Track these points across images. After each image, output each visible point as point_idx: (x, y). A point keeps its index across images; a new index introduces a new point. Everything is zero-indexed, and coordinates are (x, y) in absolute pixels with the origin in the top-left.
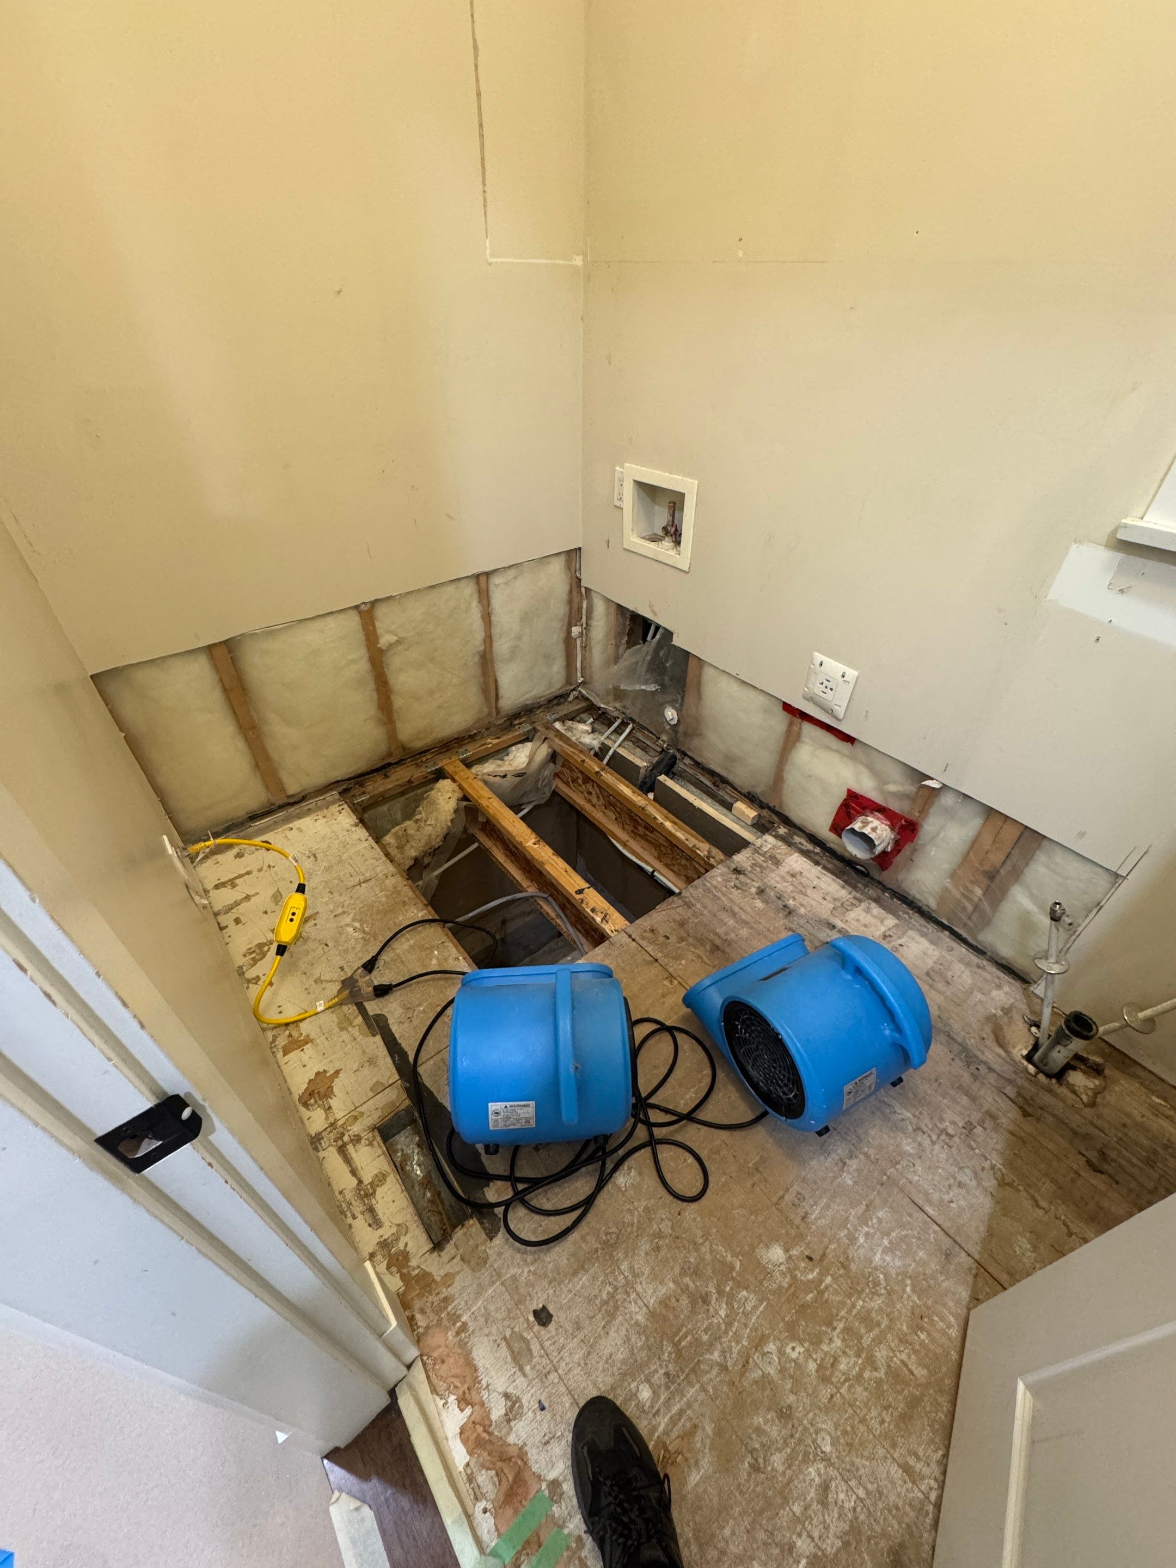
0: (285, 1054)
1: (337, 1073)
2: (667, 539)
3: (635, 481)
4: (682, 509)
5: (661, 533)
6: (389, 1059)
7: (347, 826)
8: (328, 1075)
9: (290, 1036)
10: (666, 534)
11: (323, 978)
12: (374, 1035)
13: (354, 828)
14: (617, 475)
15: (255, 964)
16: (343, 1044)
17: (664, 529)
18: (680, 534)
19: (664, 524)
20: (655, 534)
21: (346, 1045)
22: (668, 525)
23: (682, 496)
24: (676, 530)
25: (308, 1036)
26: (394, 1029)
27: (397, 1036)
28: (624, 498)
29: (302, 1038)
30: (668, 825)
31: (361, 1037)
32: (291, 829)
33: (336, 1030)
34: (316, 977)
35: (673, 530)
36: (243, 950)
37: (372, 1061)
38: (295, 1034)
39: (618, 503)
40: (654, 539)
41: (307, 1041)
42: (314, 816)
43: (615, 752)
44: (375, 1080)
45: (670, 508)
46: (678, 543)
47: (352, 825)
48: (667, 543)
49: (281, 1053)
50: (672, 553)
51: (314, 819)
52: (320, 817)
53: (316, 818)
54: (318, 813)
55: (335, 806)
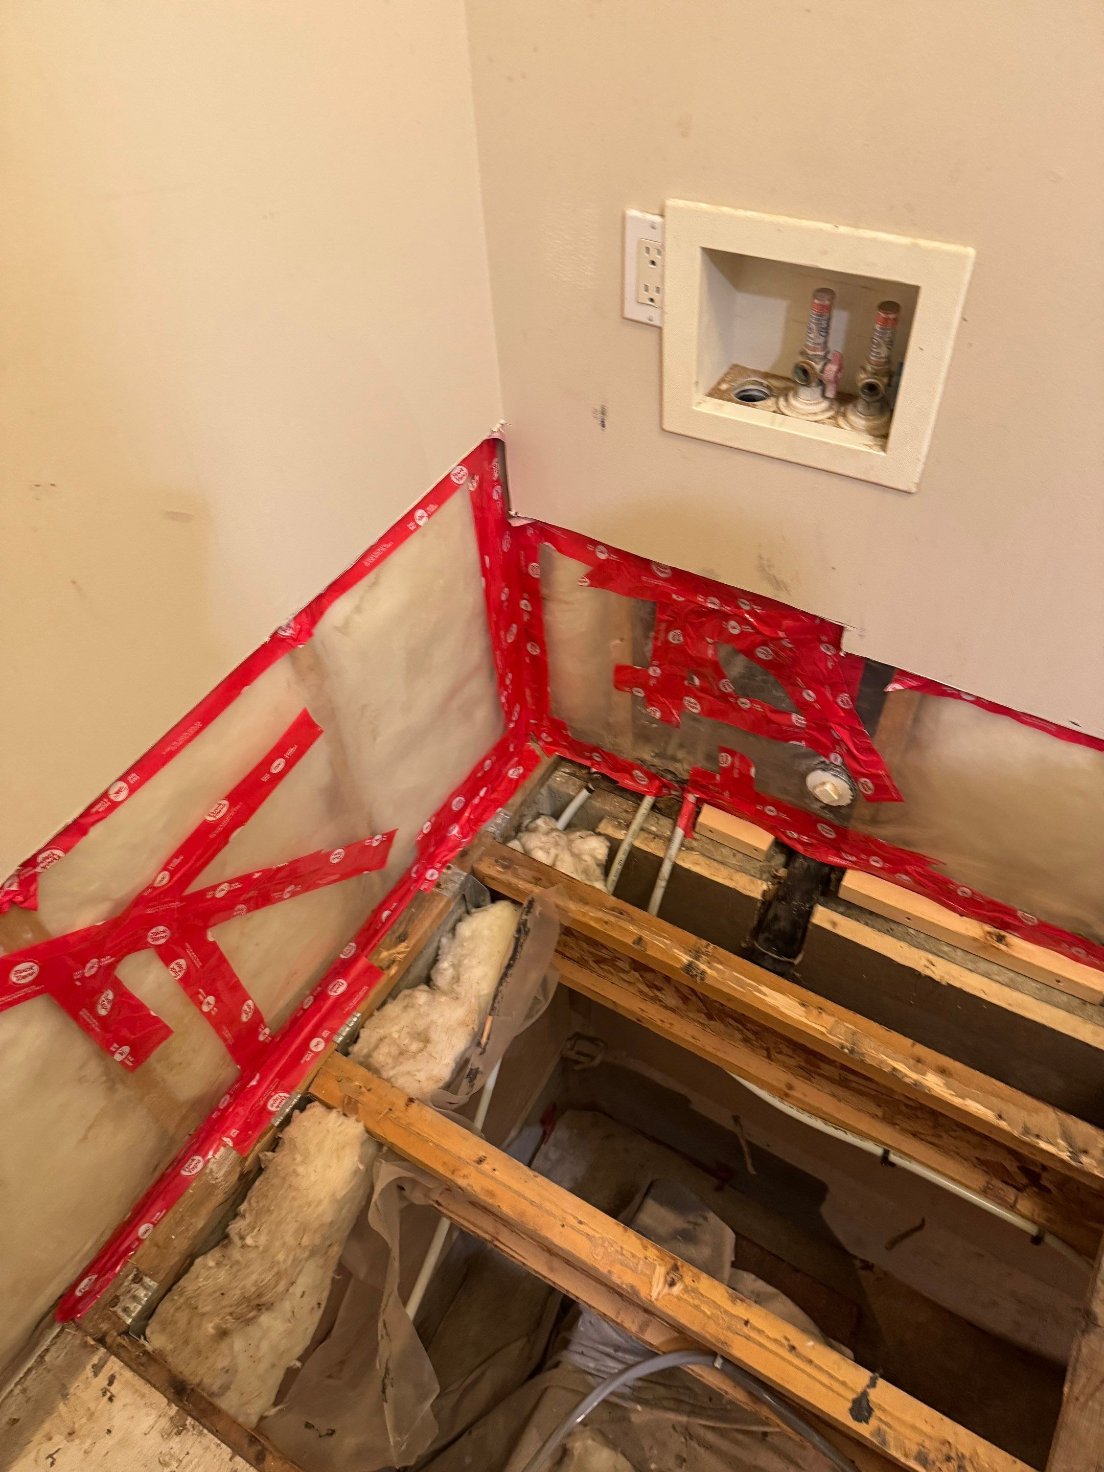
7: (153, 1444)
13: (175, 1443)
14: (641, 236)
23: (902, 296)
28: (673, 303)
30: (933, 1083)
39: (641, 315)
43: (675, 867)
47: (166, 1436)
51: (43, 1455)
52: (59, 1440)
53: (49, 1448)
54: (46, 1427)
55: (82, 1377)
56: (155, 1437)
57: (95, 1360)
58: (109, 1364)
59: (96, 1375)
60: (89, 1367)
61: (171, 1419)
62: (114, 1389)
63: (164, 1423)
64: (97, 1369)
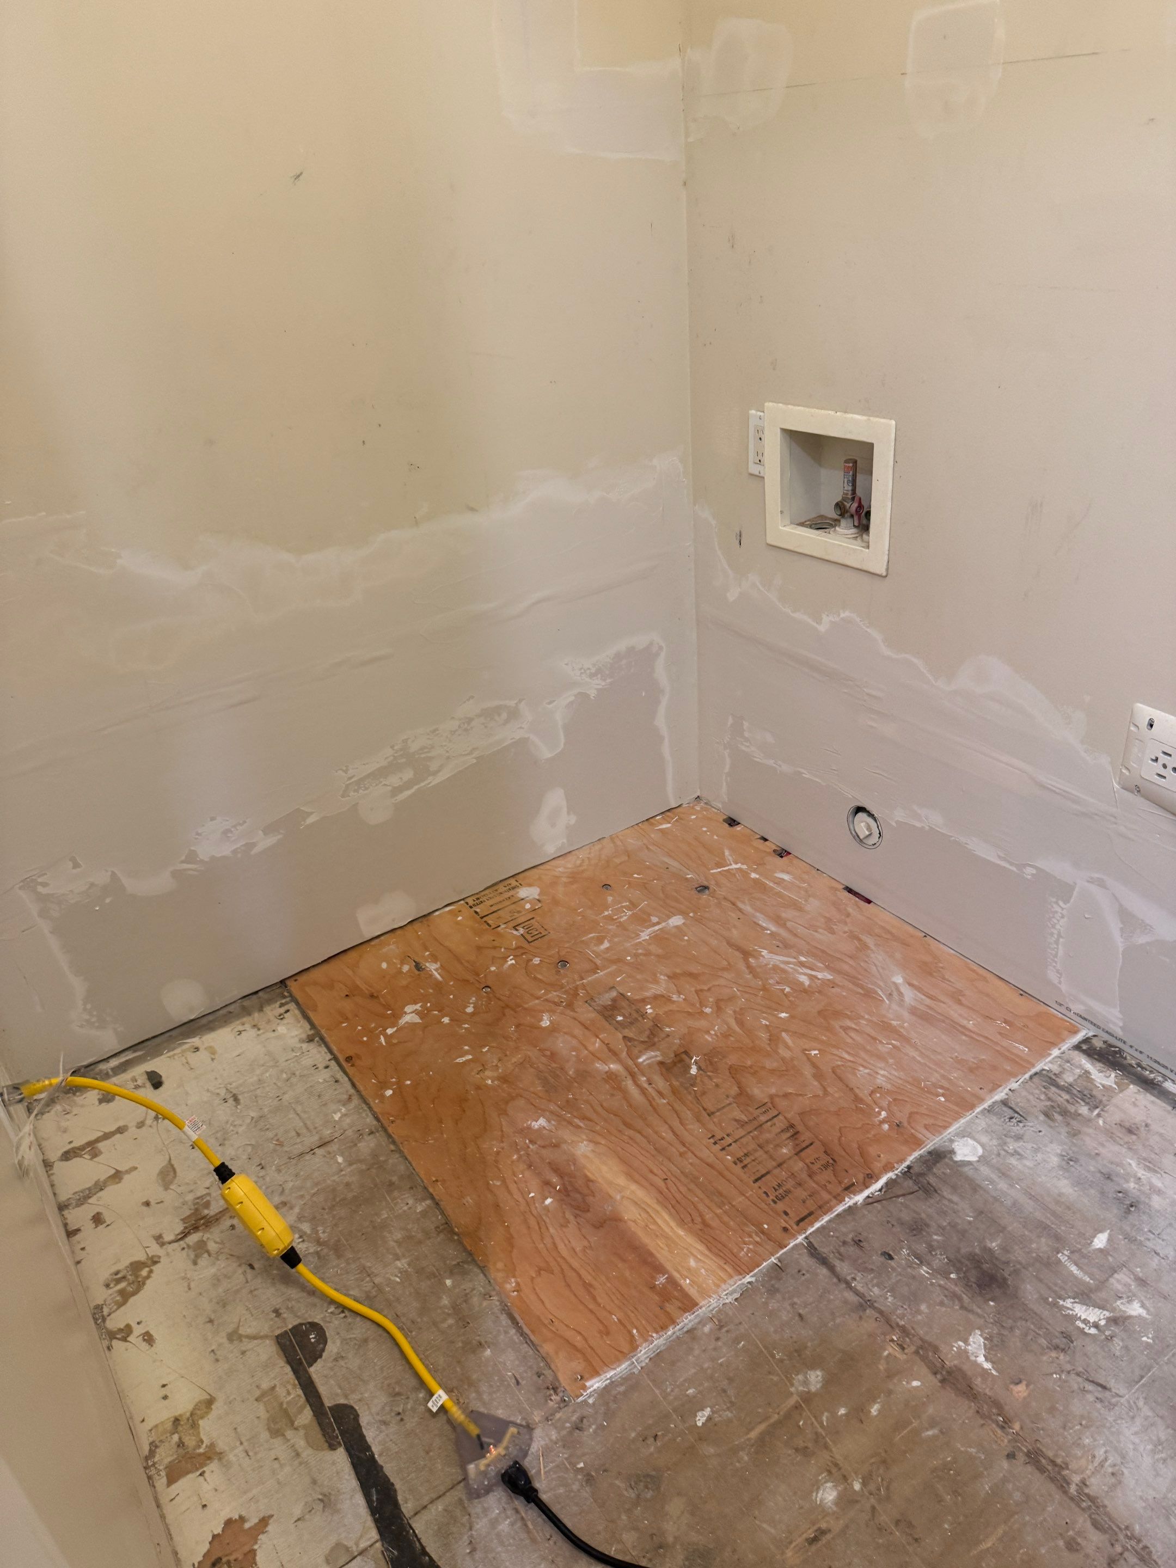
0: (171, 1481)
1: (264, 1522)
2: (843, 522)
3: (784, 431)
4: (870, 472)
5: (832, 514)
6: (360, 1500)
7: (294, 1042)
8: (247, 1525)
9: (181, 1444)
10: (842, 515)
11: (242, 1331)
12: (332, 1447)
13: (305, 1046)
14: (752, 423)
15: (124, 1302)
16: (276, 1465)
17: (839, 506)
18: (868, 514)
19: (839, 499)
20: (822, 517)
21: (282, 1466)
22: (844, 499)
23: (867, 449)
24: (860, 506)
25: (212, 1446)
26: (371, 1435)
27: (376, 1449)
28: (766, 459)
29: (201, 1450)
31: (310, 1451)
32: (197, 1049)
33: (265, 1435)
34: (230, 1329)
35: (855, 505)
36: (105, 1274)
37: (327, 1502)
38: (190, 1442)
39: (754, 469)
40: (820, 524)
41: (213, 1454)
42: (236, 1025)
44: (333, 1540)
45: (846, 470)
46: (864, 527)
47: (302, 1041)
48: (845, 530)
49: (164, 1480)
50: (856, 546)
51: (236, 1030)
52: (247, 1026)
53: (241, 1028)
54: (245, 1019)
55: (273, 1006)
56: (297, 1039)
57: (283, 1001)
58: (290, 1005)
59: (280, 1007)
60: (278, 1003)
61: (308, 1036)
62: (286, 1015)
63: (304, 1036)
64: (282, 1005)
